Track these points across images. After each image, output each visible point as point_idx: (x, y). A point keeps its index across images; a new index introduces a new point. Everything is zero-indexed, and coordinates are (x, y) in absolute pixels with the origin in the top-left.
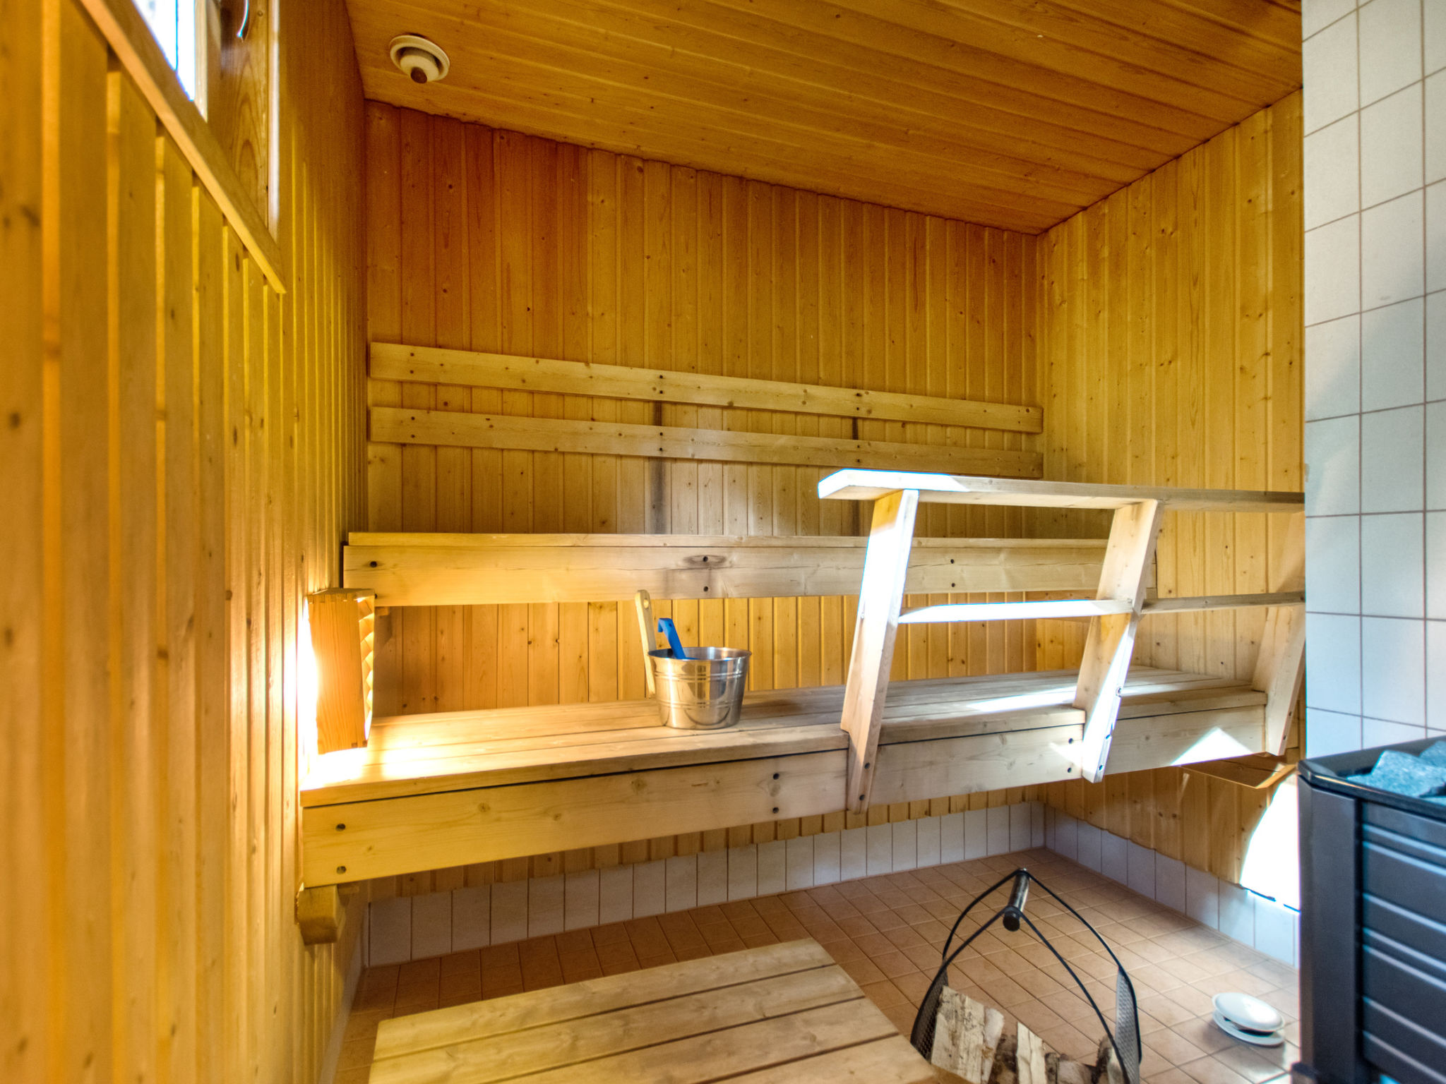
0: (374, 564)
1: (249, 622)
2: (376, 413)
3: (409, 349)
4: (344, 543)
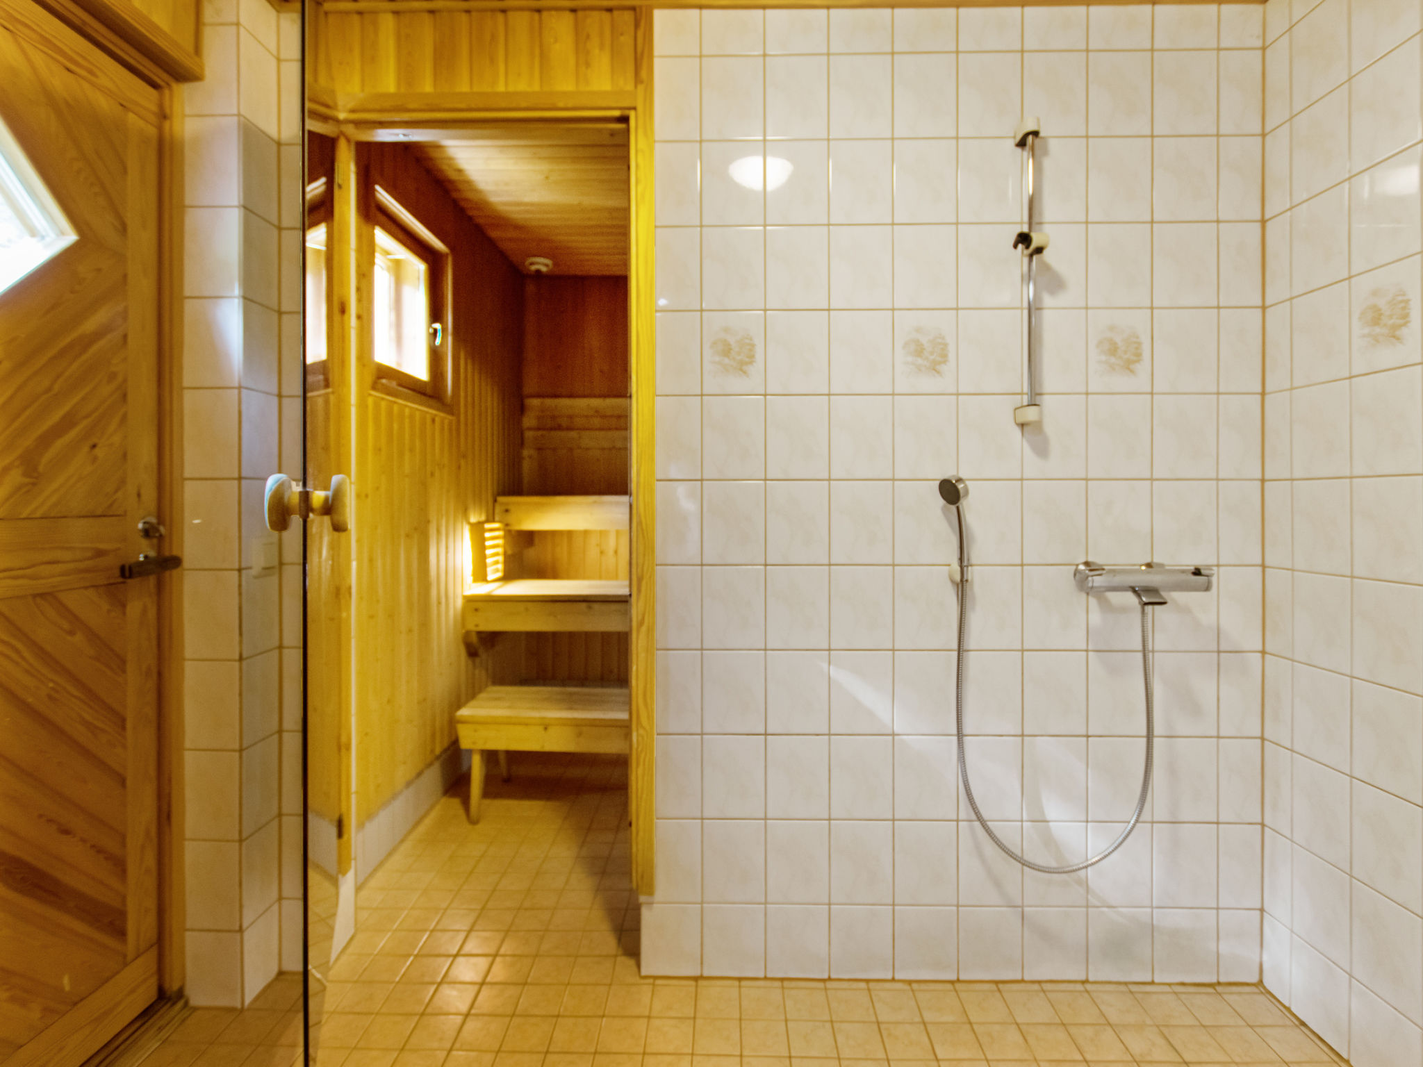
0: (507, 510)
1: (438, 531)
2: (526, 434)
3: (541, 400)
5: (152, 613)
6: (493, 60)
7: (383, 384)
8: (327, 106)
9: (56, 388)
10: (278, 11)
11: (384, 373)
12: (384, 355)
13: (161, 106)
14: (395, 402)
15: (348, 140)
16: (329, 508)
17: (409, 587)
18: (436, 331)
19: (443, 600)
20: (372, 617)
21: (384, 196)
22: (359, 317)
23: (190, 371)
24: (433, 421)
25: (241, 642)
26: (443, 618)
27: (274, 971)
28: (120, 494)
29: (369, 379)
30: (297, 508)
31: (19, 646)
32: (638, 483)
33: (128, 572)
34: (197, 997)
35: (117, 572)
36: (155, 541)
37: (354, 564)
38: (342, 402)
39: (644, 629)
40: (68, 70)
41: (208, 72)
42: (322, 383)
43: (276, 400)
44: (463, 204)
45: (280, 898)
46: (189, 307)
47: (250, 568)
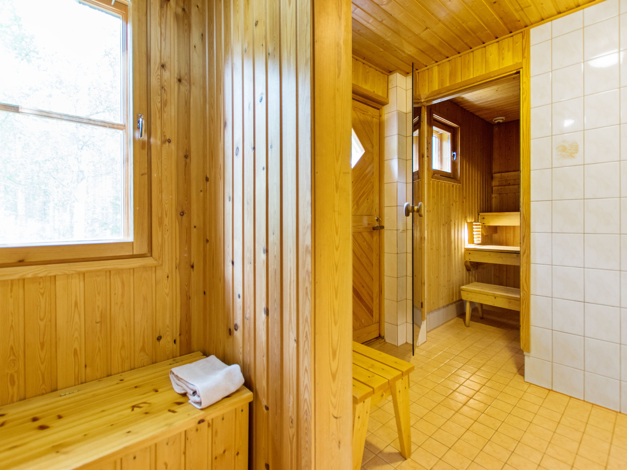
0: (484, 218)
1: (455, 224)
2: (494, 188)
3: (501, 174)
4: (479, 215)
5: (378, 240)
6: (468, 69)
7: (435, 176)
8: (419, 100)
9: (362, 186)
10: (406, 77)
11: (436, 172)
12: (436, 166)
13: (380, 114)
14: (439, 181)
15: (424, 106)
16: (418, 211)
17: (444, 242)
18: (454, 155)
19: (457, 248)
20: (432, 249)
21: (436, 116)
22: (427, 157)
23: (386, 179)
24: (453, 186)
25: (397, 250)
26: (457, 255)
27: (405, 342)
28: (372, 210)
29: (431, 175)
30: (411, 210)
31: (356, 243)
32: (523, 203)
33: (374, 229)
34: (387, 340)
35: (372, 229)
36: (379, 222)
37: (426, 231)
38: (423, 183)
39: (525, 255)
40: (363, 114)
41: (390, 101)
42: (417, 178)
43: (405, 184)
44: (465, 108)
45: (406, 322)
46: (386, 162)
47: (399, 230)
